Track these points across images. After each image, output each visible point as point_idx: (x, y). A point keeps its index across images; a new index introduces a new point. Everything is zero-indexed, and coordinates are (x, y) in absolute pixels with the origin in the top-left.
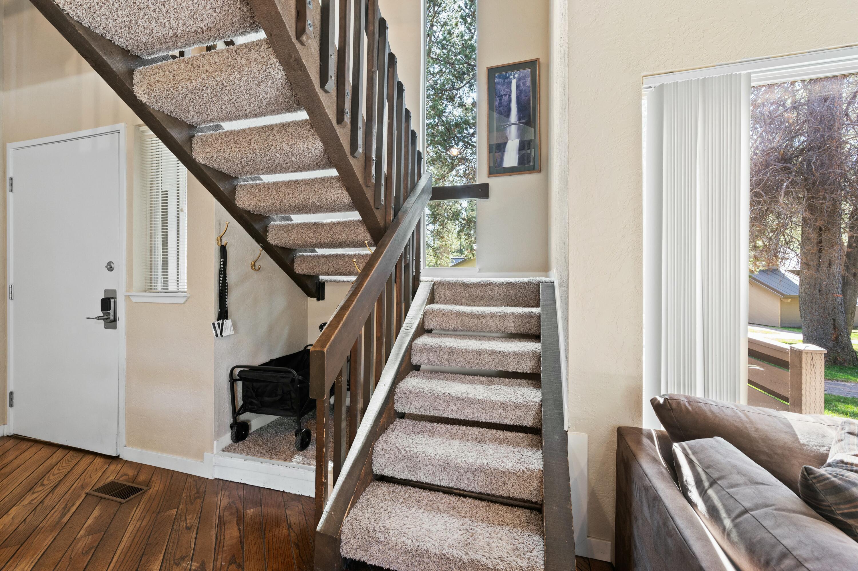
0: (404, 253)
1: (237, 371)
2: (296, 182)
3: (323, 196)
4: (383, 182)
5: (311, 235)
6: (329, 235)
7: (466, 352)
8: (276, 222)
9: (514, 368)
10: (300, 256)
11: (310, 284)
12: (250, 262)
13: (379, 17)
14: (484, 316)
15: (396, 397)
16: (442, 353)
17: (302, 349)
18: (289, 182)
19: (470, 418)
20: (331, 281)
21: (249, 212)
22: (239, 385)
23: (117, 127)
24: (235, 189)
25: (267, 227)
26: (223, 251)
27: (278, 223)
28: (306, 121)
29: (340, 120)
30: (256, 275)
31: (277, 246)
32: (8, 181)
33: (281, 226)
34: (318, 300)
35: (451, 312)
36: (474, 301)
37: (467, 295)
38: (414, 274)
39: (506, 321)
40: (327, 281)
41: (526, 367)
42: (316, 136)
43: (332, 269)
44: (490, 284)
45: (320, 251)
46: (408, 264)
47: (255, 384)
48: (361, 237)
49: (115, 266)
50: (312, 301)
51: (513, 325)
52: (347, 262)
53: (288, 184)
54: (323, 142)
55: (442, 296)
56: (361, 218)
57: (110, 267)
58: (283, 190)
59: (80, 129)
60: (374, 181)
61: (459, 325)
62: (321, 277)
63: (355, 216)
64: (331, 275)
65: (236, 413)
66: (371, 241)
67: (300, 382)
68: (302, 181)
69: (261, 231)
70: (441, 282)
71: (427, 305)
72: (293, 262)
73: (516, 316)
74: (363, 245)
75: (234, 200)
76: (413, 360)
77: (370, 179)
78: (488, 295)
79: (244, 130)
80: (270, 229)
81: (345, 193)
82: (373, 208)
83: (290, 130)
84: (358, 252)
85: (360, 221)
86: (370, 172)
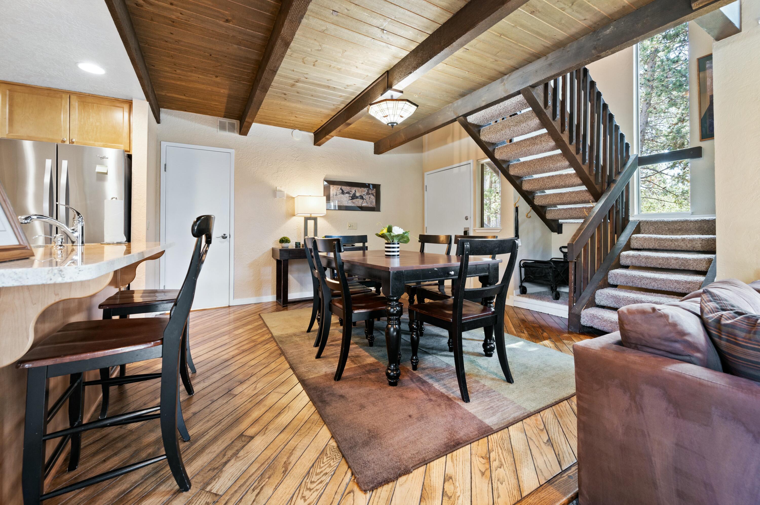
0: (615, 204)
1: (522, 263)
2: (553, 176)
3: (567, 181)
4: (600, 171)
5: (558, 199)
6: (568, 199)
7: (658, 258)
8: (538, 194)
9: (693, 268)
10: (549, 210)
11: (553, 224)
12: (526, 214)
13: (596, 91)
14: (677, 240)
15: (609, 276)
16: (640, 259)
17: (549, 260)
18: (549, 176)
19: (655, 288)
20: (566, 223)
21: (527, 191)
22: (523, 269)
23: (469, 162)
24: (522, 182)
25: (534, 197)
26: (517, 209)
27: (539, 194)
28: (561, 154)
29: (578, 152)
30: (528, 220)
31: (538, 206)
32: (425, 187)
33: (541, 196)
34: (559, 233)
35: (651, 238)
36: (672, 232)
37: (667, 229)
38: (624, 216)
39: (694, 243)
40: (564, 223)
41: (702, 268)
42: (566, 160)
43: (568, 216)
44: (686, 221)
45: (559, 207)
46: (619, 211)
47: (531, 268)
48: (587, 199)
49: (469, 218)
50: (555, 235)
51: (700, 245)
52: (578, 212)
53: (549, 177)
54: (569, 162)
55: (646, 229)
56: (587, 189)
57: (466, 218)
58: (546, 180)
59: (453, 164)
60: (594, 172)
61: (656, 246)
62: (560, 221)
63: (584, 188)
64: (568, 219)
65: (522, 282)
66: (593, 200)
67: (554, 268)
68: (556, 175)
69: (531, 199)
70: (645, 221)
71: (633, 234)
72: (545, 213)
73: (702, 240)
74: (588, 202)
75: (522, 187)
76: (621, 262)
77: (593, 172)
78: (684, 228)
79: (532, 160)
80: (535, 198)
81: (579, 179)
82: (594, 184)
83: (553, 158)
84: (585, 206)
85: (587, 190)
86: (593, 169)
